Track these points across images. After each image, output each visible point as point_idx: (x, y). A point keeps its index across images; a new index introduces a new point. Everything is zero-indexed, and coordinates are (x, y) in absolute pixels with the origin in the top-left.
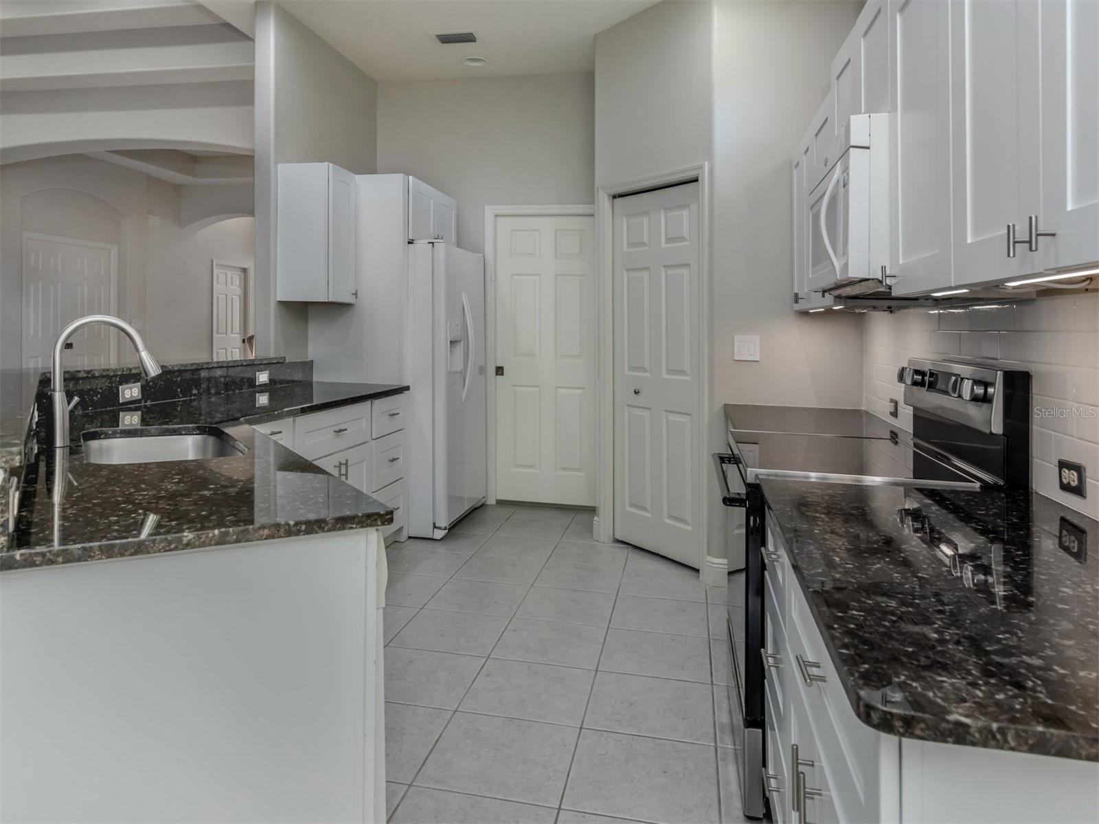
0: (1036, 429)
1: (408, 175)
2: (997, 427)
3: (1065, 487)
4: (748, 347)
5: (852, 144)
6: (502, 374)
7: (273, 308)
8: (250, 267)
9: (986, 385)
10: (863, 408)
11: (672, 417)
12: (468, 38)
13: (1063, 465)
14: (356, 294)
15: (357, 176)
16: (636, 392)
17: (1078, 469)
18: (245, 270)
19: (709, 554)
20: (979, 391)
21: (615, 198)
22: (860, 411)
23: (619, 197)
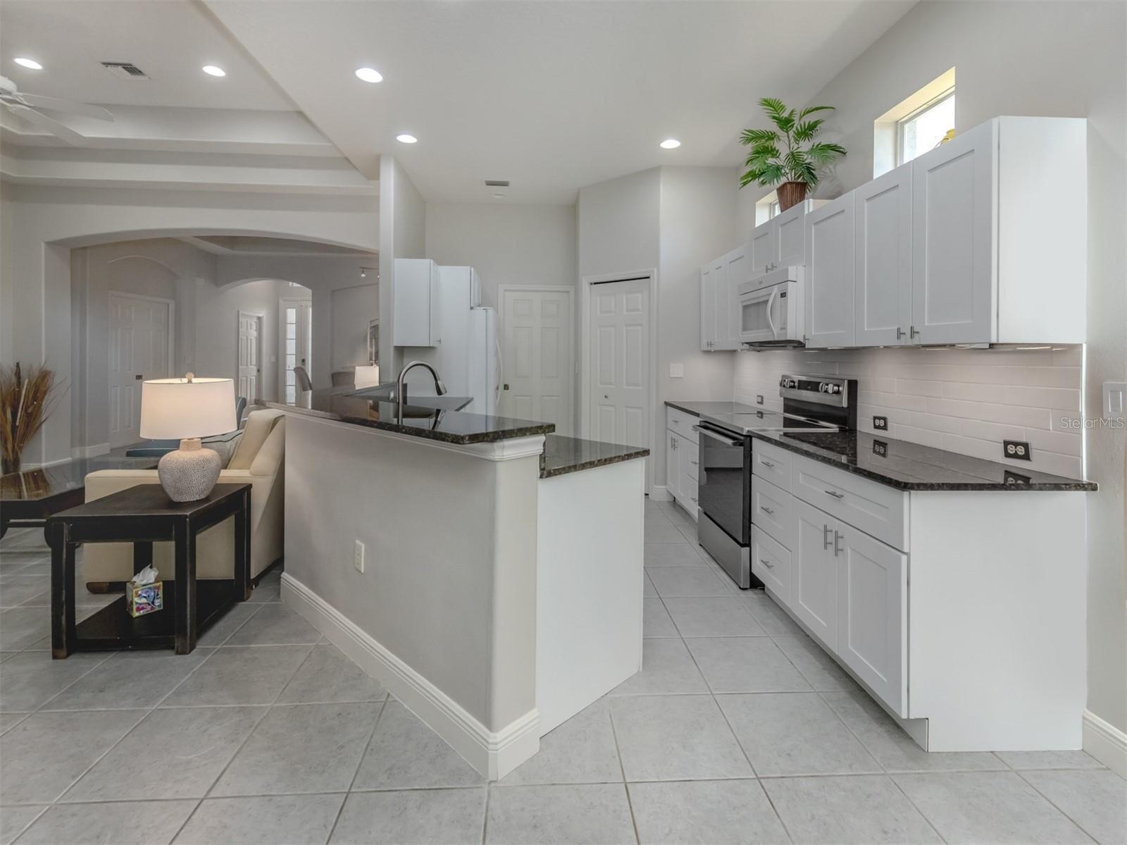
0: (859, 404)
1: (471, 267)
2: (845, 404)
3: (876, 427)
4: (677, 370)
5: (789, 279)
6: (508, 389)
7: (392, 350)
8: (263, 317)
9: (839, 386)
10: (734, 401)
11: (629, 410)
12: (505, 184)
13: (875, 418)
14: (440, 341)
15: (439, 267)
16: (606, 397)
17: (885, 419)
18: (259, 318)
19: (655, 484)
20: (836, 388)
21: (591, 284)
22: (732, 402)
23: (595, 284)
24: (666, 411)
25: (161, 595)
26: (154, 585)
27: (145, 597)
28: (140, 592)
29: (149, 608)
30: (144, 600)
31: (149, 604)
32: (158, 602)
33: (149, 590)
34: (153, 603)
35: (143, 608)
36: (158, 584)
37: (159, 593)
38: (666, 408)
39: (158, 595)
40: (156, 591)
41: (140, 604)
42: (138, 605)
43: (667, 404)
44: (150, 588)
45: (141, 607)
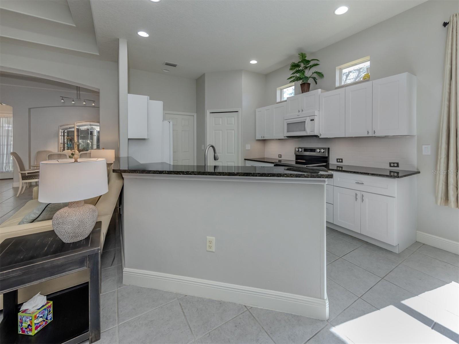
0: (330, 155)
2: (327, 156)
4: (248, 147)
5: (315, 115)
13: (337, 159)
17: (342, 159)
21: (210, 113)
22: (264, 158)
23: (212, 113)
24: (245, 162)
25: (52, 311)
26: (47, 305)
27: (41, 317)
28: (38, 315)
29: (44, 323)
30: (41, 319)
31: (44, 321)
32: (50, 316)
33: (44, 311)
34: (47, 319)
35: (40, 325)
36: (49, 304)
37: (51, 310)
38: (245, 161)
39: (50, 311)
40: (49, 309)
41: (38, 323)
42: (36, 325)
43: (245, 159)
44: (45, 309)
45: (38, 325)
